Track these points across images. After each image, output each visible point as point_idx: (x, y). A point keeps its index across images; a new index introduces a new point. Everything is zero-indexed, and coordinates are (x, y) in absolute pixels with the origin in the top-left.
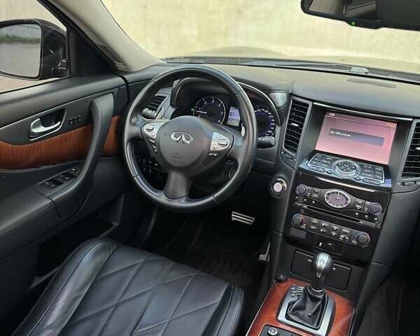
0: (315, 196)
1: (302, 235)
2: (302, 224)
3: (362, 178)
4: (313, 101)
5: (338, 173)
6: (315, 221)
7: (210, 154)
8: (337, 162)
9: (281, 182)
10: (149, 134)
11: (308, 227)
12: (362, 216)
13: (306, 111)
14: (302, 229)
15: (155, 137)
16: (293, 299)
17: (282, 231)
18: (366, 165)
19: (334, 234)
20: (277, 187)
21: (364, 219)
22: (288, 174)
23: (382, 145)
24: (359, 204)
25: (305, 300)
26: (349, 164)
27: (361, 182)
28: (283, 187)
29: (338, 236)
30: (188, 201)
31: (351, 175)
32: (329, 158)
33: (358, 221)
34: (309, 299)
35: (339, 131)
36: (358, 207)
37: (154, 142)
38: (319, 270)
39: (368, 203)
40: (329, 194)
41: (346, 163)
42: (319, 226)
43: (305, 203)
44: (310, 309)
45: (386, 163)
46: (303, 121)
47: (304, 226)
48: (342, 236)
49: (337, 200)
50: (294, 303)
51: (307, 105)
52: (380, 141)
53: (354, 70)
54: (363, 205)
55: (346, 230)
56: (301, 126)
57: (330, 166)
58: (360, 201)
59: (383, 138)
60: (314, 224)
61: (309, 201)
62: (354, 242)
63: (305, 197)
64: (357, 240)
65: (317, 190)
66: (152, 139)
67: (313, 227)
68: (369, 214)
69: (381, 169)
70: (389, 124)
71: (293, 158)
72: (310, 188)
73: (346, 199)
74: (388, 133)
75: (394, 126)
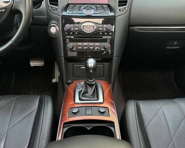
0: (76, 29)
1: (75, 54)
3: (98, 12)
5: (85, 12)
6: (80, 44)
9: (54, 26)
11: (77, 49)
12: (103, 33)
14: (74, 51)
16: (81, 89)
17: (63, 56)
19: (91, 48)
20: (53, 30)
21: (105, 35)
24: (101, 27)
25: (86, 87)
28: (57, 29)
29: (94, 49)
31: (92, 12)
33: (102, 37)
34: (88, 87)
36: (101, 29)
38: (91, 68)
39: (105, 26)
41: (88, 6)
42: (83, 46)
43: (72, 35)
44: (91, 91)
47: (74, 49)
48: (96, 48)
49: (89, 28)
50: (81, 91)
54: (103, 27)
55: (97, 44)
57: (79, 10)
60: (80, 46)
61: (74, 34)
63: (71, 31)
64: (104, 48)
67: (80, 48)
68: (107, 32)
71: (57, 9)
72: (72, 25)
73: (93, 26)
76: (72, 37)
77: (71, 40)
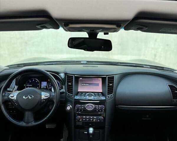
0: (83, 108)
1: (81, 124)
2: (80, 120)
3: (96, 98)
4: (74, 75)
5: (88, 98)
6: (84, 117)
7: (42, 101)
8: (87, 94)
9: (69, 106)
11: (82, 120)
12: (99, 110)
13: (73, 78)
15: (15, 99)
17: (73, 124)
18: (96, 93)
19: (91, 120)
20: (68, 108)
21: (100, 112)
22: (71, 102)
23: (99, 86)
24: (97, 107)
26: (91, 94)
27: (96, 99)
28: (70, 108)
30: (35, 122)
31: (92, 98)
32: (84, 93)
33: (98, 113)
35: (85, 84)
36: (97, 108)
37: (15, 101)
38: (91, 134)
39: (100, 106)
40: (87, 106)
41: (89, 94)
43: (80, 111)
45: (101, 91)
46: (73, 82)
48: (94, 120)
49: (90, 107)
51: (73, 77)
53: (82, 62)
54: (98, 107)
55: (95, 117)
56: (72, 84)
57: (85, 96)
58: (97, 106)
59: (99, 84)
62: (99, 121)
63: (79, 109)
64: (99, 120)
65: (83, 105)
67: (84, 120)
68: (101, 110)
69: (100, 94)
70: (99, 79)
71: (72, 96)
72: (80, 105)
73: (93, 106)
74: (100, 82)
75: (101, 79)
76: (80, 113)
77: (79, 115)
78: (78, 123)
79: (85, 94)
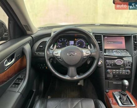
0: (112, 63)
2: (110, 73)
3: (123, 54)
4: (103, 34)
6: (114, 70)
7: (84, 58)
8: (114, 51)
9: (100, 61)
10: (57, 55)
11: (113, 73)
13: (101, 37)
15: (60, 56)
17: (104, 76)
18: (121, 50)
19: (121, 73)
22: (102, 58)
28: (101, 63)
29: (122, 73)
36: (125, 63)
40: (116, 61)
41: (116, 51)
42: (116, 72)
45: (125, 48)
49: (119, 62)
52: (121, 43)
55: (124, 71)
56: (101, 42)
57: (112, 53)
61: (111, 65)
62: (126, 73)
63: (109, 64)
64: (128, 73)
65: (112, 61)
66: (59, 57)
69: (125, 50)
71: (102, 53)
72: (110, 61)
73: (122, 61)
74: (123, 40)
75: (124, 38)
76: (110, 67)
77: (109, 69)
78: (108, 76)
79: (112, 51)
